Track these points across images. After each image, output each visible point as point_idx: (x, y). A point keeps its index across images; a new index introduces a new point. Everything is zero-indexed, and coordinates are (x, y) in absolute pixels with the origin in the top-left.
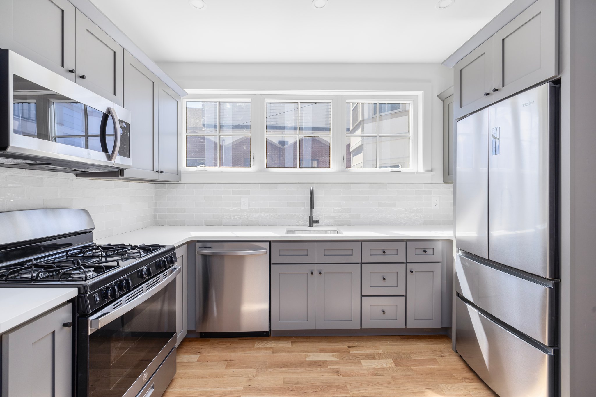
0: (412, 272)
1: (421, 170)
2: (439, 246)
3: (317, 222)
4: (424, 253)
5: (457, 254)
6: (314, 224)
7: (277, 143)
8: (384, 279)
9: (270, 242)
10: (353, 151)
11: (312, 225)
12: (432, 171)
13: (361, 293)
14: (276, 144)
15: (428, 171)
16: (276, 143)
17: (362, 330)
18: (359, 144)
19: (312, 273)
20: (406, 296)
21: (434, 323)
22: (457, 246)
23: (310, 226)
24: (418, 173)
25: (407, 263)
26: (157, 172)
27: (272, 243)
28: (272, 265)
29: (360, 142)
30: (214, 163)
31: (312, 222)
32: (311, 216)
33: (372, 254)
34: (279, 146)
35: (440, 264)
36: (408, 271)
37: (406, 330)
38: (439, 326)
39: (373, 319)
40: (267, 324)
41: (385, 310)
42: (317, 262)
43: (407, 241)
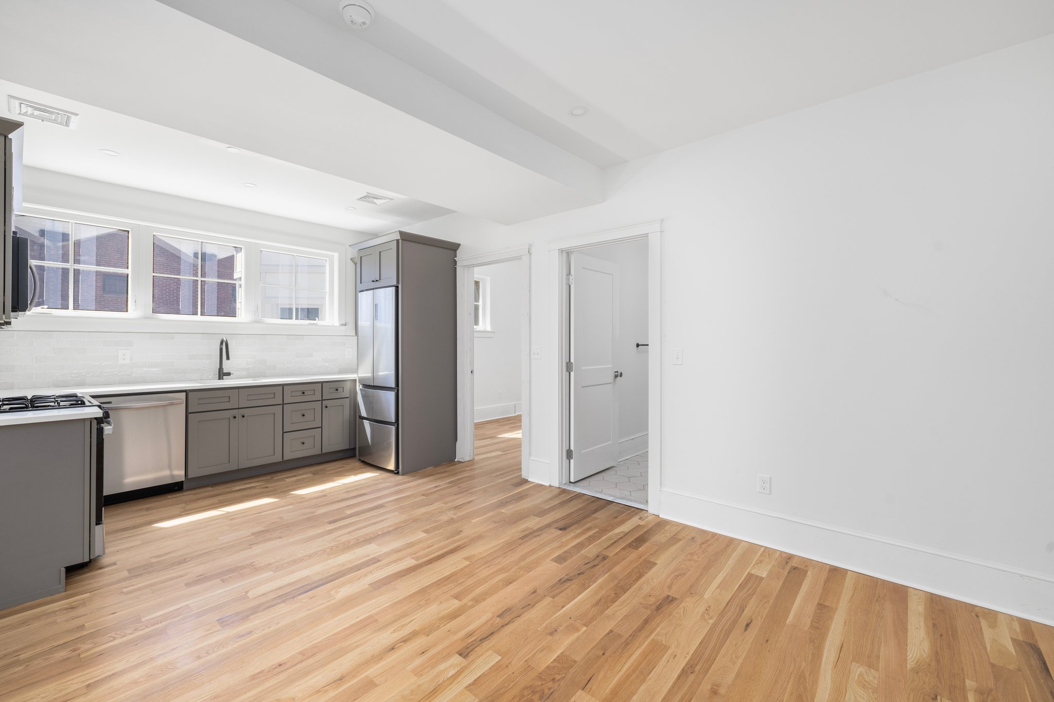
0: (326, 407)
1: (337, 323)
2: (348, 386)
3: (229, 374)
4: (336, 392)
5: (359, 387)
6: (226, 377)
8: (304, 415)
9: (185, 391)
11: (223, 377)
12: (345, 325)
13: (283, 430)
15: (342, 325)
17: (284, 462)
19: (235, 418)
20: (322, 427)
21: (343, 445)
22: (359, 383)
24: (333, 326)
25: (322, 400)
27: (189, 393)
28: (189, 414)
31: (222, 374)
32: (221, 369)
33: (292, 395)
35: (348, 399)
36: (324, 407)
37: (322, 455)
38: (348, 447)
39: (294, 451)
40: (183, 473)
41: (304, 441)
42: (240, 407)
43: (322, 383)
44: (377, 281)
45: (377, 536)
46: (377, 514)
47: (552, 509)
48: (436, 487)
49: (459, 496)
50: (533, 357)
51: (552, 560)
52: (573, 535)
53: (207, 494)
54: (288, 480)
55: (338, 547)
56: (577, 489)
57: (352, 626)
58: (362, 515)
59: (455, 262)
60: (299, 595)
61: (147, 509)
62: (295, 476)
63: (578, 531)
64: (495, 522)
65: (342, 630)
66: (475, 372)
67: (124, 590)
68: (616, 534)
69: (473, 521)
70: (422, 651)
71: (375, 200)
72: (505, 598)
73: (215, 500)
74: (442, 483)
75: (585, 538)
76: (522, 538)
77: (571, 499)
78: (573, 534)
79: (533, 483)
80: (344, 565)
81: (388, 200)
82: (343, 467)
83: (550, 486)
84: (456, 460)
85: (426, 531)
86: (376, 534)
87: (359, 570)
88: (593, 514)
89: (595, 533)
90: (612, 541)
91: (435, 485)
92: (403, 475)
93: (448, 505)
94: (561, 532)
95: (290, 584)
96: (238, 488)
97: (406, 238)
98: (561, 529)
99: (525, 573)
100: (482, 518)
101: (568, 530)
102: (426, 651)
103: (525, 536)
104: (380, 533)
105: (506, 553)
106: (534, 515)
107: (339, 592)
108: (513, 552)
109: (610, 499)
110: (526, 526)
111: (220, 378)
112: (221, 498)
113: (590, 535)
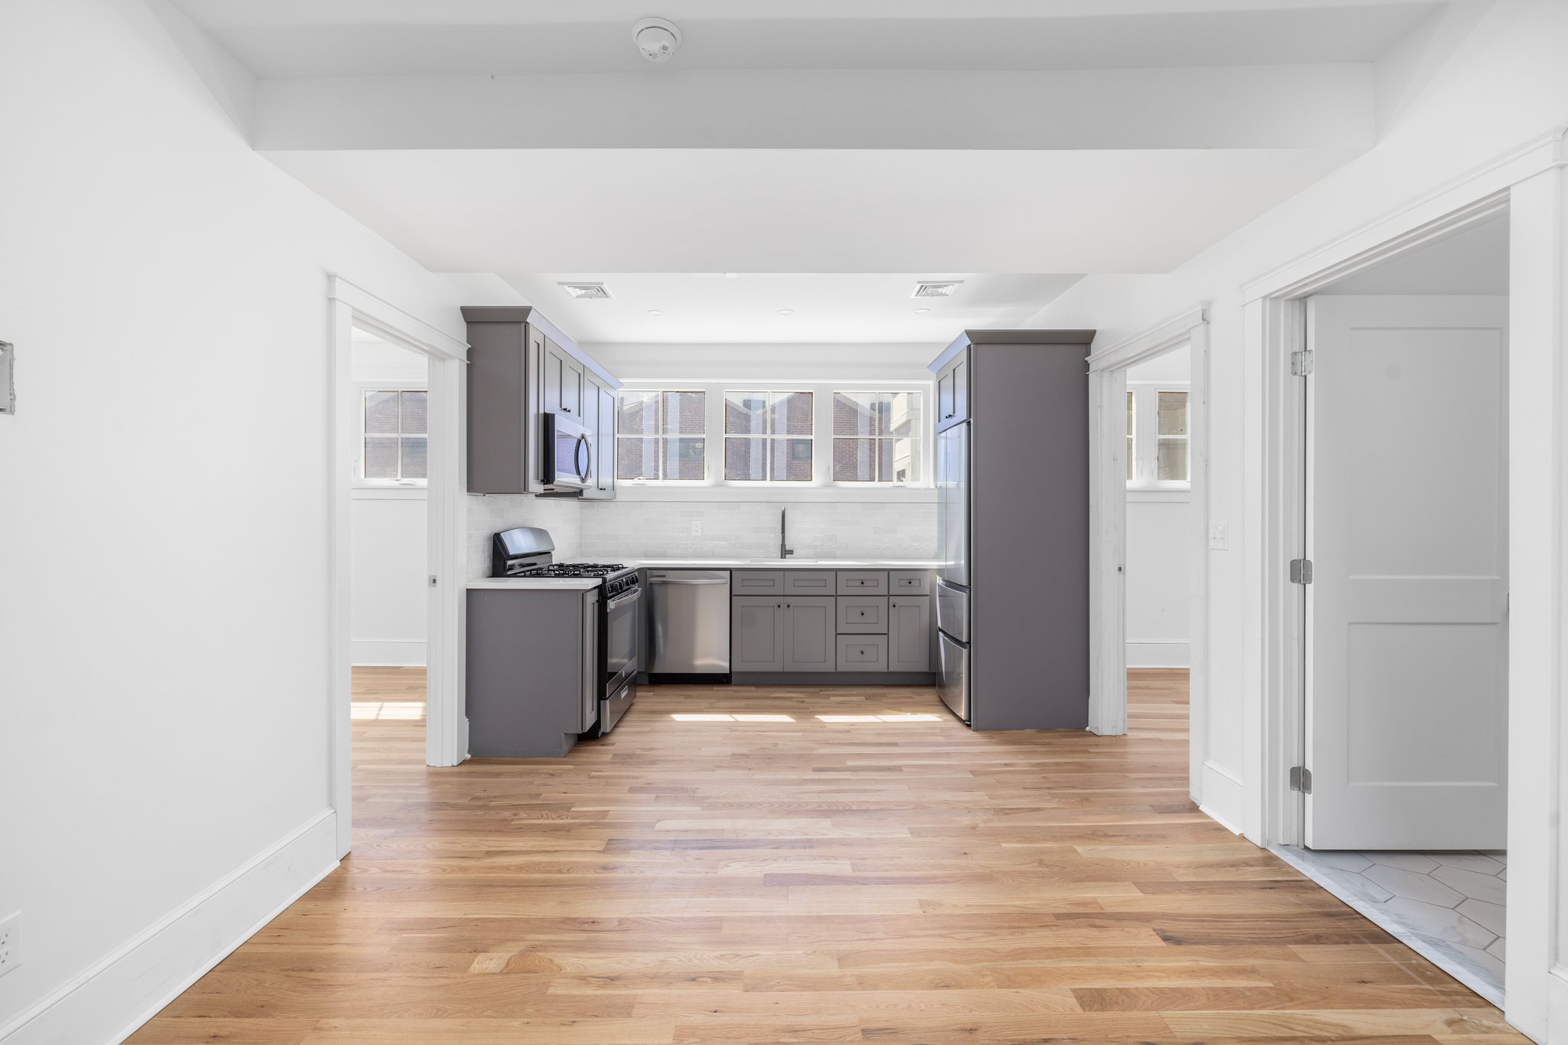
0: (895, 606)
1: (932, 485)
2: (927, 578)
3: (791, 552)
4: (909, 585)
5: (937, 581)
6: (787, 556)
7: (741, 404)
8: (863, 614)
9: (731, 570)
10: (898, 429)
11: (785, 556)
13: (836, 630)
14: (738, 406)
16: (737, 403)
17: (835, 673)
18: (904, 419)
19: (779, 606)
20: (888, 635)
21: (922, 666)
22: (937, 574)
23: (782, 558)
24: (927, 489)
25: (889, 595)
26: (601, 489)
27: (733, 572)
28: (733, 598)
29: (905, 416)
30: (655, 474)
31: (785, 552)
32: (783, 545)
34: (745, 410)
35: (927, 598)
36: (891, 606)
37: (887, 674)
38: (924, 671)
39: (850, 661)
40: (727, 665)
41: (864, 650)
42: (786, 594)
43: (889, 571)
44: (950, 416)
45: (847, 810)
46: (880, 778)
47: (1195, 887)
48: (1006, 765)
49: (1029, 792)
50: (1212, 544)
51: (1074, 991)
52: (1185, 963)
53: (746, 694)
54: (832, 699)
55: (789, 806)
56: (1311, 870)
57: (693, 919)
58: (861, 773)
59: (1087, 365)
60: (693, 848)
61: (687, 697)
62: (845, 696)
63: (1206, 963)
64: (1041, 863)
65: (677, 918)
66: (1128, 569)
67: (593, 774)
68: (1317, 1022)
69: (1004, 845)
70: (716, 1009)
71: (940, 290)
72: (910, 1006)
73: (743, 703)
74: (1022, 762)
75: (1212, 985)
76: (1058, 916)
77: (1273, 886)
78: (1188, 964)
79: (1207, 817)
80: (769, 834)
81: (956, 285)
82: (912, 698)
83: (1242, 837)
84: (1087, 729)
85: (913, 832)
86: (848, 808)
87: (778, 848)
88: (1297, 942)
89: (1250, 989)
90: (1287, 1033)
91: (1006, 762)
92: (976, 730)
93: (994, 801)
94: (1163, 944)
95: (699, 831)
96: (776, 695)
97: (981, 340)
98: (1166, 939)
99: (993, 984)
100: (1026, 845)
101: (1182, 948)
102: (721, 1012)
103: (1072, 914)
104: (854, 808)
105: (1000, 928)
106: (1135, 883)
107: (729, 866)
108: (1013, 934)
109: (1393, 928)
110: (1095, 898)
111: (783, 556)
112: (751, 702)
113: (1231, 985)
